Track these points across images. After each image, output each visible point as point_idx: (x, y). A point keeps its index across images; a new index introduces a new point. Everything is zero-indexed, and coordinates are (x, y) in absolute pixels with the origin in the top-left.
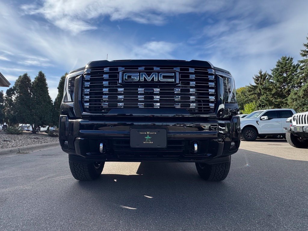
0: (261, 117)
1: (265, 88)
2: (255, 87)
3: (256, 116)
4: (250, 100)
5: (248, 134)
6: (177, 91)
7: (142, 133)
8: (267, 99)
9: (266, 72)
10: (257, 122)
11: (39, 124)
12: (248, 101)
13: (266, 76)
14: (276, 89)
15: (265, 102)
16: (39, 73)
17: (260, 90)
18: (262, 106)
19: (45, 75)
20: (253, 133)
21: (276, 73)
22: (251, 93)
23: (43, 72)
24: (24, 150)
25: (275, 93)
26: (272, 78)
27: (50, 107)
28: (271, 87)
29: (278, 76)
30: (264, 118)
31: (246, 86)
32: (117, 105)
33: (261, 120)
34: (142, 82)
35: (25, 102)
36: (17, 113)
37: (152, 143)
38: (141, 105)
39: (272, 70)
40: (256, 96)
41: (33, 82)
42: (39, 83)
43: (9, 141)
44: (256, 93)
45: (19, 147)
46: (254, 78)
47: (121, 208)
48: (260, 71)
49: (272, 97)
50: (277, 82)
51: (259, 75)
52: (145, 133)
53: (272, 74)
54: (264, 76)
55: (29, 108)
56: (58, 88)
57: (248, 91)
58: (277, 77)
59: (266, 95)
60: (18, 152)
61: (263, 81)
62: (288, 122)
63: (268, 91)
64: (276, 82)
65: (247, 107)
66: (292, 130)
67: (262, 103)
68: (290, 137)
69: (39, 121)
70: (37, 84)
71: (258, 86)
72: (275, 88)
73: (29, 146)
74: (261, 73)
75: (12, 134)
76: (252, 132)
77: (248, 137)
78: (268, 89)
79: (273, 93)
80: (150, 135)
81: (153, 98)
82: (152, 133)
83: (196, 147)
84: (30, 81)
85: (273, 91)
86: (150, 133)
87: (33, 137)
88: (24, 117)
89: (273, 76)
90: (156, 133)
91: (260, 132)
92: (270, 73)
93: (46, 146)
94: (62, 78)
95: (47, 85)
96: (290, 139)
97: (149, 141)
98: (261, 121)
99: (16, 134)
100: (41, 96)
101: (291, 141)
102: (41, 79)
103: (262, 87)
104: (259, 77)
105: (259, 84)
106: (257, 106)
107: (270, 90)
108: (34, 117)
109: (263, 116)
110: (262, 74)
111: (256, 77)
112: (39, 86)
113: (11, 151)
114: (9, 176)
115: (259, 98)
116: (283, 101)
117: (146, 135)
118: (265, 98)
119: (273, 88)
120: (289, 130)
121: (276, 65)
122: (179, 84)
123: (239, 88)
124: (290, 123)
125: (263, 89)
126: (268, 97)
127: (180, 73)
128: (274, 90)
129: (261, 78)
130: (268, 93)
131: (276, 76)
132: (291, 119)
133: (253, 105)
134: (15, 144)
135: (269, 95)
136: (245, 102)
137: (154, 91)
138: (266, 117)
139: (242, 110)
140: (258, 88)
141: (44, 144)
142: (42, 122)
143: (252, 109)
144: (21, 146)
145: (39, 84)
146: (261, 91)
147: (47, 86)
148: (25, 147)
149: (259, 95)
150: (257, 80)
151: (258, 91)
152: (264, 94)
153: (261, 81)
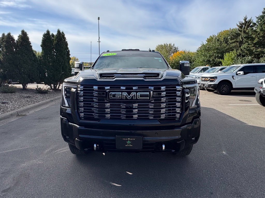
0: (237, 72)
1: (247, 37)
2: (238, 35)
3: (233, 71)
4: (231, 48)
5: (223, 88)
6: (151, 106)
7: (124, 139)
8: (248, 48)
9: (251, 18)
10: (233, 77)
11: (28, 81)
12: (228, 49)
13: (251, 23)
14: (259, 38)
15: (246, 51)
16: (22, 32)
17: (242, 38)
18: (241, 56)
19: (27, 33)
20: (228, 88)
21: (261, 20)
22: (233, 41)
23: (25, 31)
24: (21, 112)
25: (257, 42)
26: (256, 26)
27: (36, 65)
28: (254, 36)
29: (263, 25)
30: (240, 74)
31: (230, 29)
32: (105, 116)
33: (237, 74)
34: (124, 100)
35: (13, 61)
36: (6, 72)
37: (132, 146)
38: (123, 117)
39: (257, 18)
40: (238, 44)
41: (17, 41)
42: (23, 42)
43: (7, 103)
44: (238, 42)
45: (17, 110)
46: (237, 25)
47: (111, 185)
48: (245, 17)
49: (253, 47)
50: (261, 31)
51: (244, 22)
52: (127, 139)
53: (257, 21)
54: (248, 23)
55: (17, 67)
56: (41, 46)
57: (230, 39)
58: (261, 26)
59: (247, 44)
60: (17, 115)
61: (247, 28)
62: (259, 83)
63: (250, 40)
64: (259, 31)
65: (227, 56)
66: (261, 92)
67: (243, 53)
68: (259, 97)
69: (27, 79)
70: (22, 43)
71: (241, 33)
72: (257, 37)
73: (25, 108)
74: (245, 19)
75: (6, 93)
76: (227, 86)
77: (223, 91)
78: (250, 38)
79: (254, 42)
80: (130, 141)
81: (132, 111)
82: (132, 139)
83: (164, 147)
84: (14, 40)
85: (255, 40)
86: (130, 139)
87: (25, 95)
88: (14, 76)
89: (257, 24)
90: (134, 139)
91: (234, 87)
92: (255, 20)
93: (39, 106)
94: (44, 35)
95: (30, 43)
96: (259, 99)
97: (129, 145)
98: (237, 76)
99: (9, 93)
100: (26, 55)
101: (259, 101)
102: (24, 38)
103: (245, 36)
104: (243, 24)
105: (243, 32)
106: (237, 55)
107: (253, 39)
108: (23, 75)
109: (239, 71)
110: (247, 20)
111: (240, 24)
112: (23, 46)
113: (11, 115)
114: (21, 148)
115: (240, 46)
116: (263, 51)
117: (128, 141)
118: (246, 48)
119: (255, 37)
120: (259, 92)
121: (263, 12)
122: (153, 100)
123: (223, 31)
124: (260, 84)
125: (245, 38)
126: (250, 46)
127: (153, 92)
128: (257, 39)
129: (245, 26)
130: (249, 42)
131: (260, 24)
132: (262, 81)
133: (233, 54)
134: (13, 107)
135: (251, 44)
136: (226, 50)
137: (133, 106)
138: (242, 73)
139: (221, 59)
140: (240, 36)
141: (36, 104)
142: (30, 79)
143: (231, 59)
144: (19, 108)
145: (23, 44)
146: (243, 40)
147: (31, 45)
148: (22, 109)
149: (241, 43)
150: (241, 27)
151: (241, 39)
152: (245, 43)
153: (244, 28)
